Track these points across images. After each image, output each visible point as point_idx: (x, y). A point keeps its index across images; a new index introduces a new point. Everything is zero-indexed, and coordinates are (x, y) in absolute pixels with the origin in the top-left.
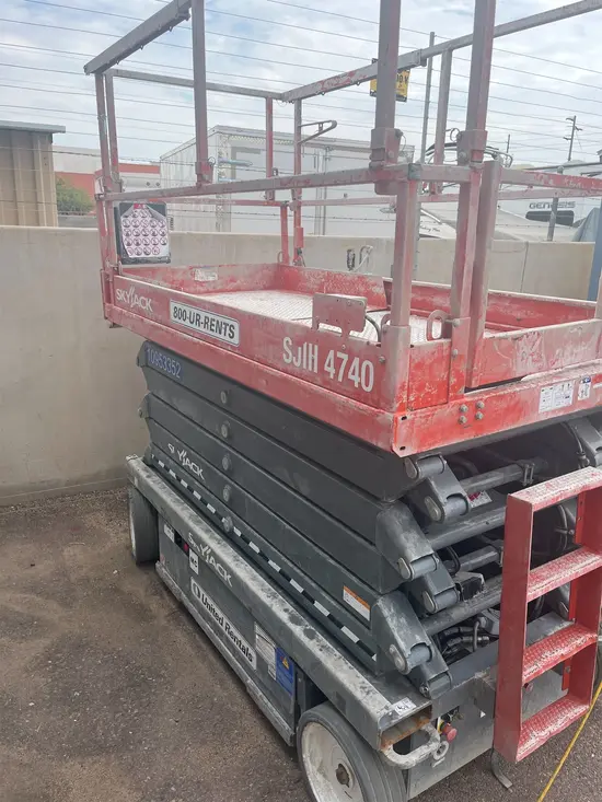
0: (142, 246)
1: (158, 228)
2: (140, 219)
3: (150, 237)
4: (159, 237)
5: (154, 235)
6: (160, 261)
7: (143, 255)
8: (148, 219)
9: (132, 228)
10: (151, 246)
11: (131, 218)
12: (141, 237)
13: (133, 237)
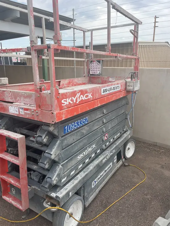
0: (94, 71)
1: (98, 67)
2: (94, 64)
3: (96, 69)
4: (98, 69)
5: (97, 68)
6: (98, 75)
7: (94, 73)
8: (96, 64)
9: (92, 67)
10: (96, 71)
11: (93, 64)
12: (94, 69)
13: (92, 69)
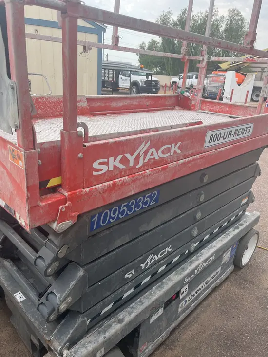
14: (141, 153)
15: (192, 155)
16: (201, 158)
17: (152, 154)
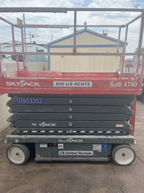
14: (22, 83)
15: (46, 88)
16: (51, 90)
17: (26, 84)
